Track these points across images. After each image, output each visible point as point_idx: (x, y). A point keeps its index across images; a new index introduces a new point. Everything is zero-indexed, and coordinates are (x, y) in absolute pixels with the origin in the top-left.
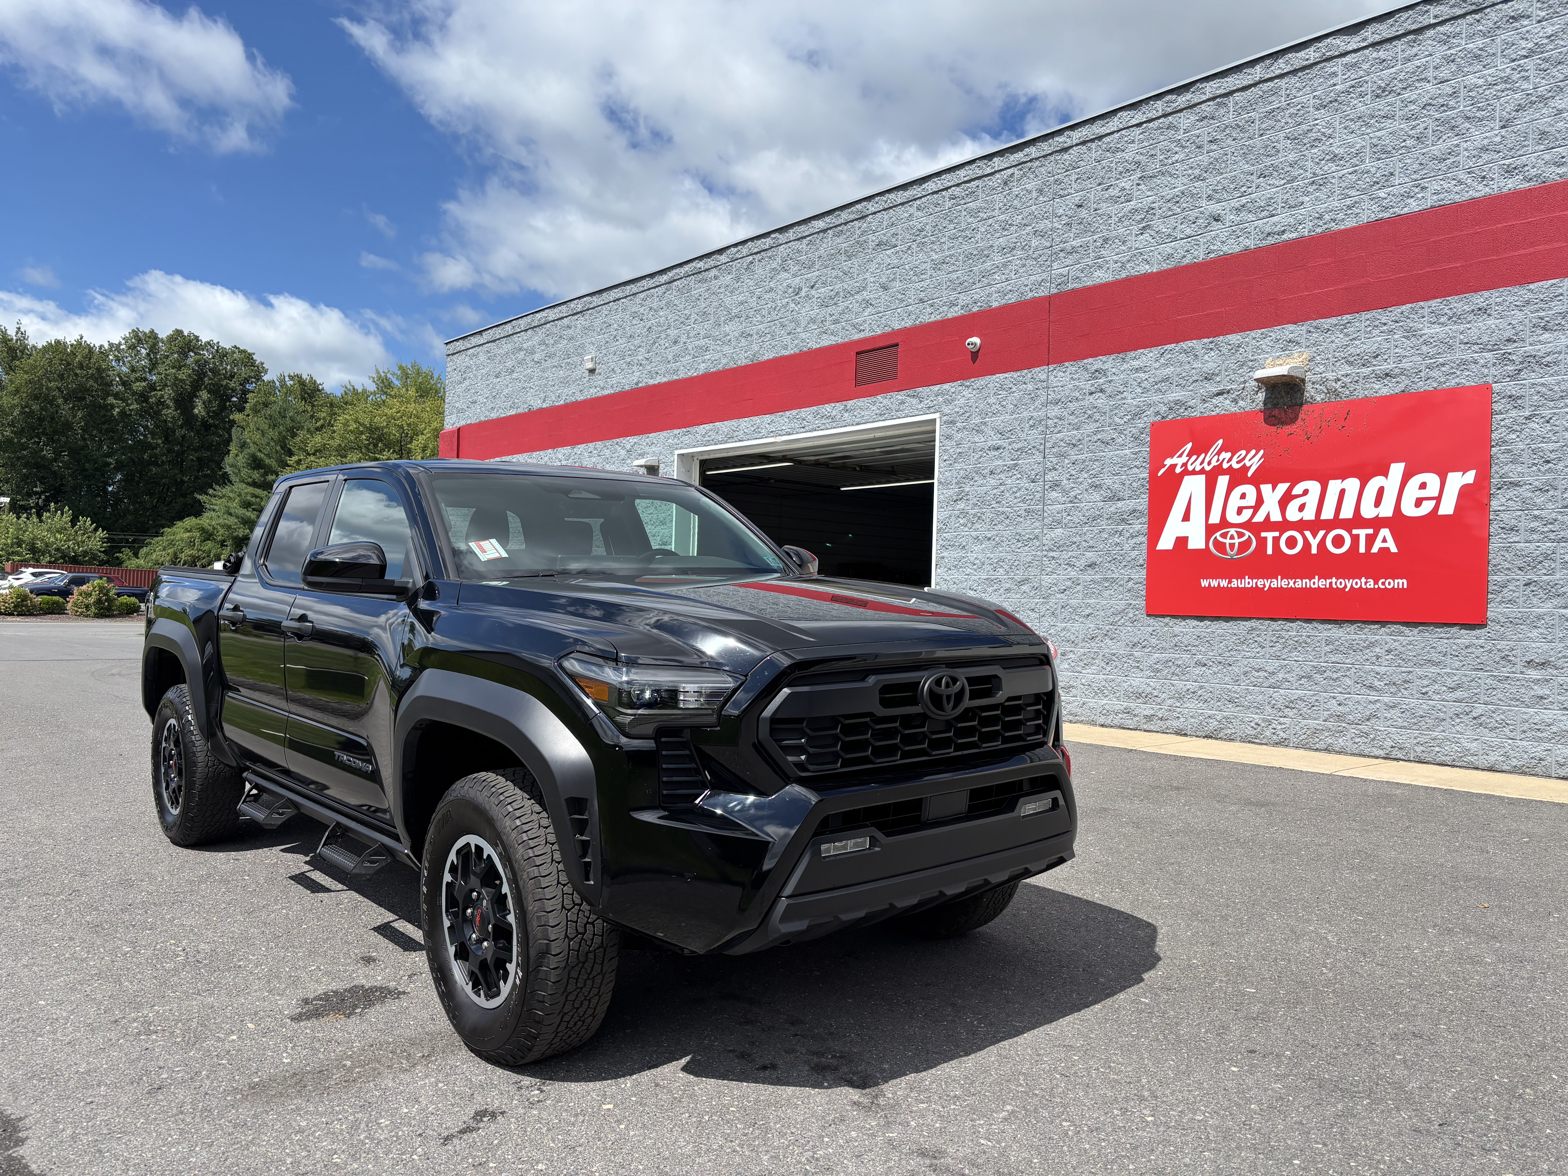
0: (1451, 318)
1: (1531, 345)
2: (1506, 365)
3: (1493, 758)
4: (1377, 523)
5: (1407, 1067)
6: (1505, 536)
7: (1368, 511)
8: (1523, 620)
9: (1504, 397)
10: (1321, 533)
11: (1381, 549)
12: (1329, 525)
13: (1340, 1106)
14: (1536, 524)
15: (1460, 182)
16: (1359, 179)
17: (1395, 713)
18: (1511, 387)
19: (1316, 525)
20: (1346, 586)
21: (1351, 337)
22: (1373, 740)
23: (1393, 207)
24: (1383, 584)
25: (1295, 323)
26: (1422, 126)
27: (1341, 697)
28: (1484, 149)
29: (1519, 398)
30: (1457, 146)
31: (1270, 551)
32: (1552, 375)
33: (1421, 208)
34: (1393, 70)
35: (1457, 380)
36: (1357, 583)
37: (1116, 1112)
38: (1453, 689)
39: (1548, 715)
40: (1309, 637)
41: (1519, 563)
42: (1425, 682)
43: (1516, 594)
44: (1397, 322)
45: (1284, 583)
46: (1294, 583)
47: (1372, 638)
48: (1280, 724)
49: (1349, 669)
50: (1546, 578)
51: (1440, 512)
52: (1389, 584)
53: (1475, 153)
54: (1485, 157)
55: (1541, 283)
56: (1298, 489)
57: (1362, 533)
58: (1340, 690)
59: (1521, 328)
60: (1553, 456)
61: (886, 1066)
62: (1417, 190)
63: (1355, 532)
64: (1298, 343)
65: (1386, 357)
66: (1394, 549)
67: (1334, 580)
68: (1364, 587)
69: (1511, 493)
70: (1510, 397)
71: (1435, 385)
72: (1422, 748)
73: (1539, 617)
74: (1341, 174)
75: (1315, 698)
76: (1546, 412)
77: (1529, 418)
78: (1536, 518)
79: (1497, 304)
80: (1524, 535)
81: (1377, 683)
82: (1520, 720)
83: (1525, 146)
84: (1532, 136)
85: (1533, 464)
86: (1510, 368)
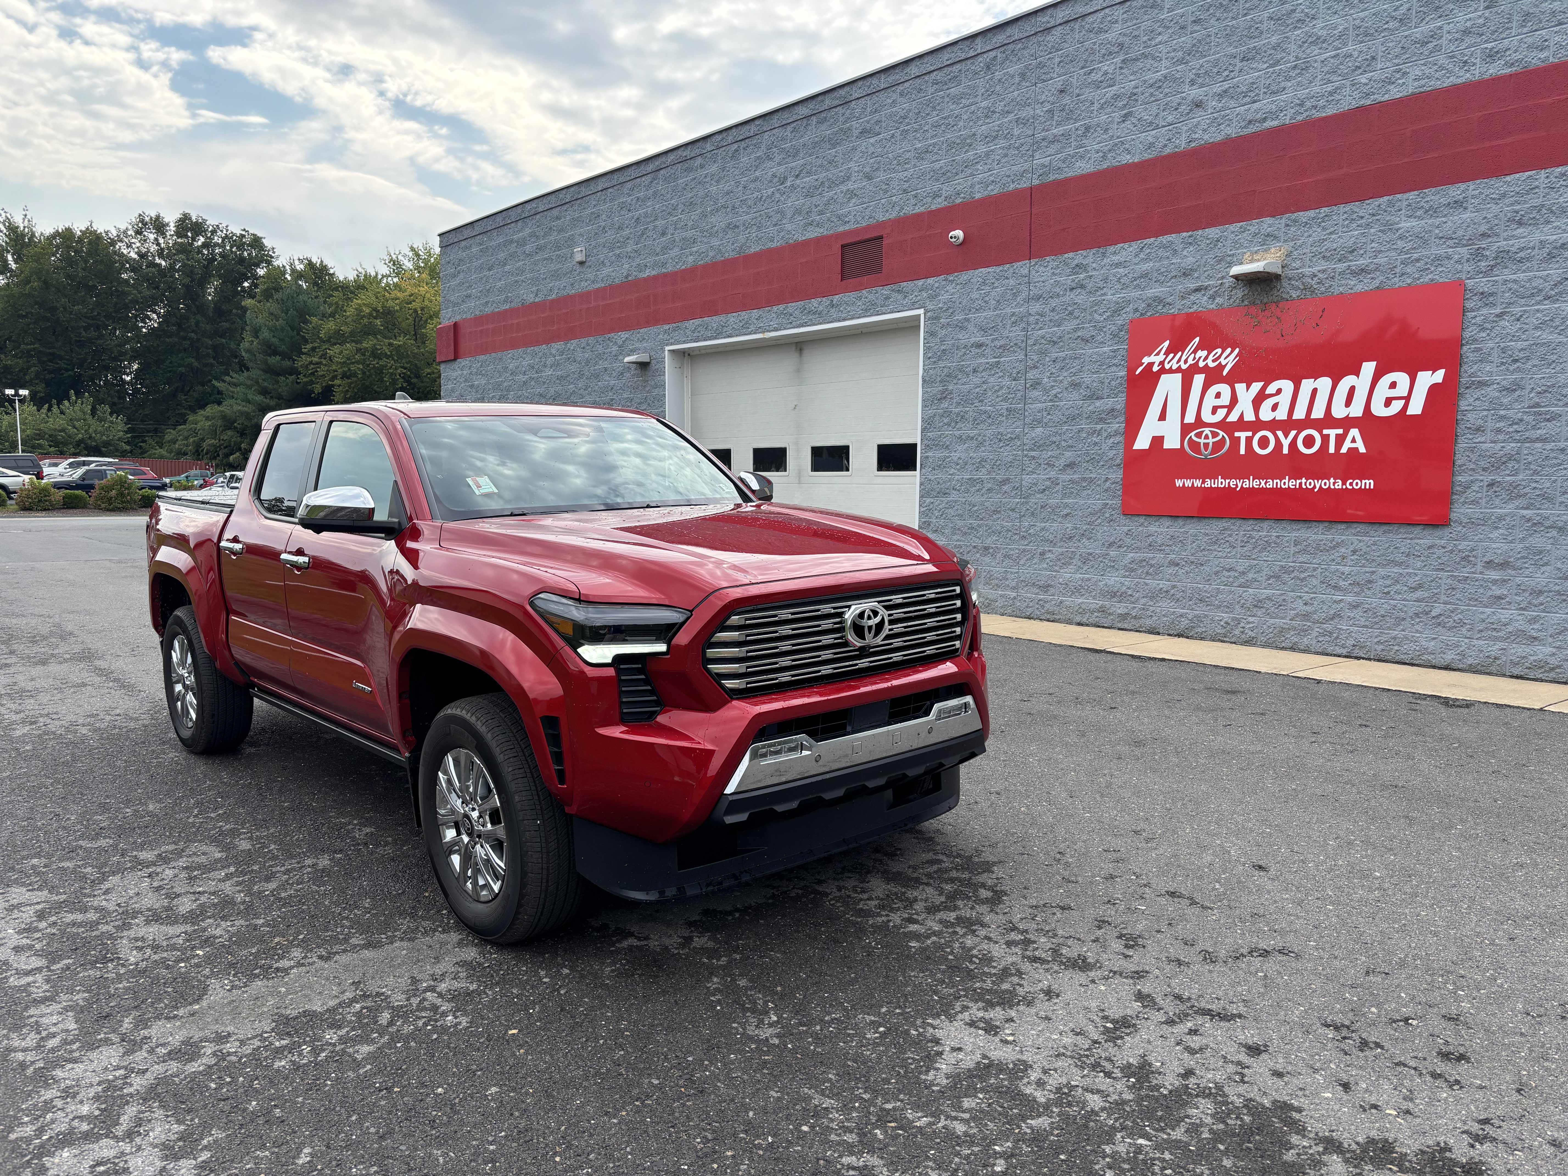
0: (1427, 211)
1: (1505, 240)
2: (1479, 261)
3: (1449, 657)
4: (1347, 423)
5: (1266, 986)
6: (1471, 437)
7: (1339, 411)
8: (1485, 521)
9: (1476, 295)
10: (1293, 433)
11: (1349, 449)
12: (1300, 425)
13: (1189, 1024)
14: (1502, 424)
15: (1442, 68)
16: (1341, 64)
17: (1357, 613)
18: (1481, 284)
19: (1288, 425)
20: (1315, 487)
21: (1328, 232)
22: (1337, 638)
23: (1373, 94)
24: (1351, 484)
25: (1273, 216)
26: (1406, 6)
27: (1306, 597)
28: (1467, 32)
29: (1491, 294)
30: (1440, 28)
31: (1242, 451)
32: (1524, 271)
33: (1401, 95)
35: (1430, 276)
36: (1325, 484)
37: (980, 1033)
38: (1414, 589)
39: (1505, 615)
40: (1278, 537)
41: (1482, 463)
42: (1389, 582)
43: (1479, 495)
44: (1373, 215)
45: (1255, 484)
46: (1266, 483)
47: (1339, 538)
48: (1249, 623)
49: (1315, 569)
50: (1508, 478)
51: (1409, 412)
52: (1357, 484)
53: (1458, 35)
54: (1469, 40)
55: (1518, 175)
56: (1271, 389)
57: (1332, 433)
58: (1306, 589)
59: (1496, 222)
60: (1521, 355)
62: (1398, 76)
63: (1325, 432)
64: (1275, 237)
65: (1361, 252)
66: (1362, 450)
67: (1304, 480)
68: (1332, 487)
69: (1478, 393)
70: (1482, 293)
71: (1409, 281)
72: (1382, 647)
73: (1501, 518)
74: (1323, 57)
75: (1282, 598)
76: (1517, 310)
77: (1500, 316)
78: (1502, 418)
79: (1474, 197)
80: (1489, 435)
81: (1341, 583)
82: (1477, 620)
83: (1508, 29)
84: (1515, 18)
85: (1502, 363)
86: (1483, 264)
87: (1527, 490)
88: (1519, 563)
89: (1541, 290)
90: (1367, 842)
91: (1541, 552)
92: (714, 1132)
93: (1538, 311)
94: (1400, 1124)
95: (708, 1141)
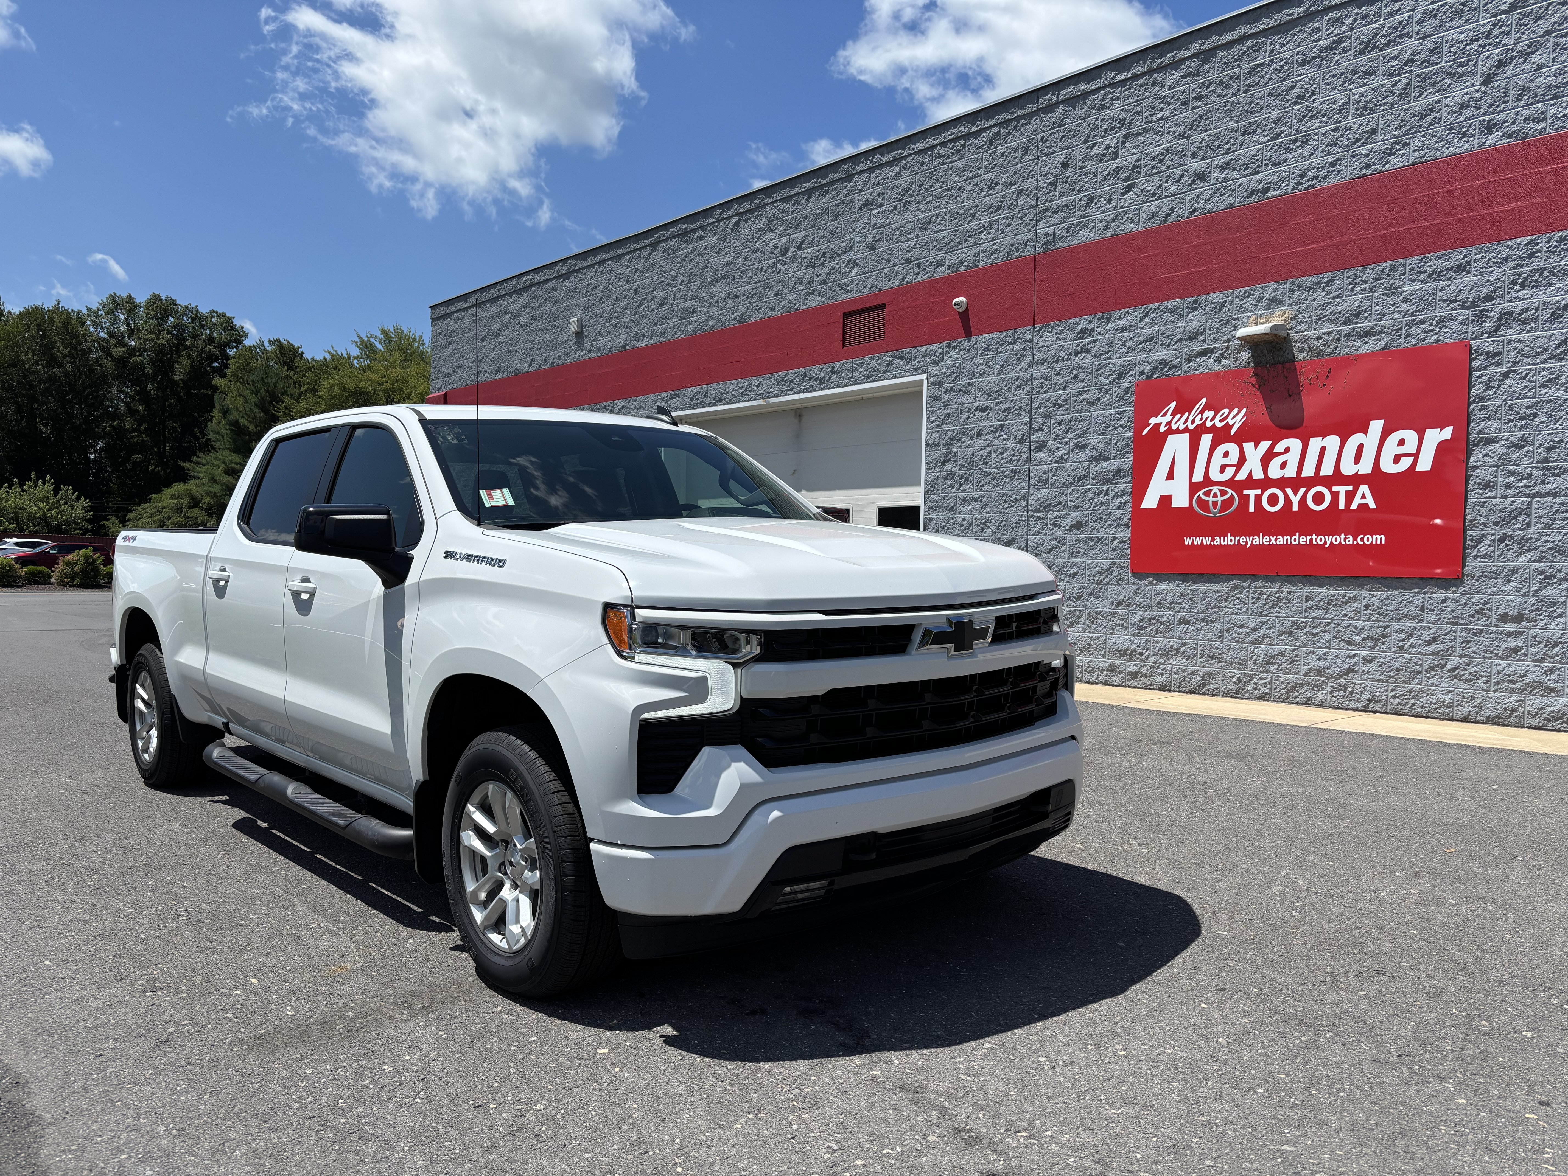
0: (1431, 275)
1: (1509, 301)
2: (1484, 322)
3: (1467, 709)
4: (1356, 480)
5: (1369, 1002)
6: (1481, 492)
7: (1348, 468)
8: (1497, 574)
9: (1481, 354)
10: (1302, 490)
11: (1360, 505)
12: (1310, 483)
13: (1303, 1039)
14: (1512, 479)
15: (1441, 139)
16: (1342, 136)
17: (1374, 666)
18: (1488, 345)
19: (1297, 482)
20: (1325, 543)
21: (1332, 295)
22: (1351, 693)
23: (1374, 164)
24: (1362, 539)
25: (1277, 281)
26: (1404, 82)
27: (1320, 652)
28: (1464, 105)
29: (1497, 354)
30: (1438, 102)
31: (1252, 509)
32: (1529, 331)
33: (1402, 165)
34: (1375, 26)
35: (1435, 337)
36: (1336, 540)
37: (1090, 1047)
38: (1429, 643)
39: (1521, 667)
40: (1289, 593)
41: (1493, 518)
42: (1403, 636)
43: (1491, 549)
44: (1377, 279)
45: (1265, 540)
46: (1276, 540)
47: (1351, 594)
48: (1261, 679)
49: (1328, 624)
50: (1519, 532)
51: (1419, 468)
52: (1368, 539)
53: (1456, 108)
54: (1467, 113)
55: (1519, 240)
56: (1279, 448)
57: (1342, 490)
58: (1319, 644)
59: (1499, 284)
60: (1528, 412)
61: (871, 1009)
62: (1398, 147)
63: (1335, 489)
64: (1280, 301)
65: (1366, 315)
66: (1373, 506)
67: (1314, 537)
68: (1343, 543)
69: (1486, 450)
70: (1487, 353)
71: (1414, 342)
72: (1398, 700)
73: (1514, 571)
74: (1323, 130)
75: (1295, 653)
76: (1523, 369)
77: (1506, 375)
78: (1512, 473)
79: (1476, 261)
80: (1500, 490)
81: (1355, 638)
82: (1493, 672)
83: (1504, 102)
84: (1512, 92)
85: (1510, 421)
86: (1487, 325)
87: (1538, 543)
88: (1533, 615)
89: (1546, 350)
90: (1433, 873)
91: (1554, 604)
92: (838, 1142)
93: (1543, 369)
94: (1544, 1127)
95: (834, 1151)
